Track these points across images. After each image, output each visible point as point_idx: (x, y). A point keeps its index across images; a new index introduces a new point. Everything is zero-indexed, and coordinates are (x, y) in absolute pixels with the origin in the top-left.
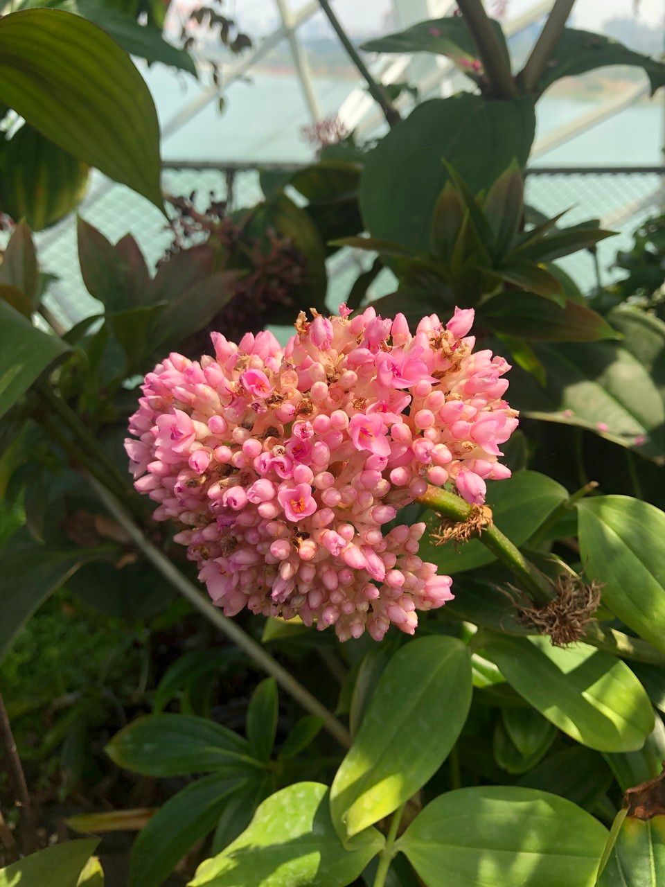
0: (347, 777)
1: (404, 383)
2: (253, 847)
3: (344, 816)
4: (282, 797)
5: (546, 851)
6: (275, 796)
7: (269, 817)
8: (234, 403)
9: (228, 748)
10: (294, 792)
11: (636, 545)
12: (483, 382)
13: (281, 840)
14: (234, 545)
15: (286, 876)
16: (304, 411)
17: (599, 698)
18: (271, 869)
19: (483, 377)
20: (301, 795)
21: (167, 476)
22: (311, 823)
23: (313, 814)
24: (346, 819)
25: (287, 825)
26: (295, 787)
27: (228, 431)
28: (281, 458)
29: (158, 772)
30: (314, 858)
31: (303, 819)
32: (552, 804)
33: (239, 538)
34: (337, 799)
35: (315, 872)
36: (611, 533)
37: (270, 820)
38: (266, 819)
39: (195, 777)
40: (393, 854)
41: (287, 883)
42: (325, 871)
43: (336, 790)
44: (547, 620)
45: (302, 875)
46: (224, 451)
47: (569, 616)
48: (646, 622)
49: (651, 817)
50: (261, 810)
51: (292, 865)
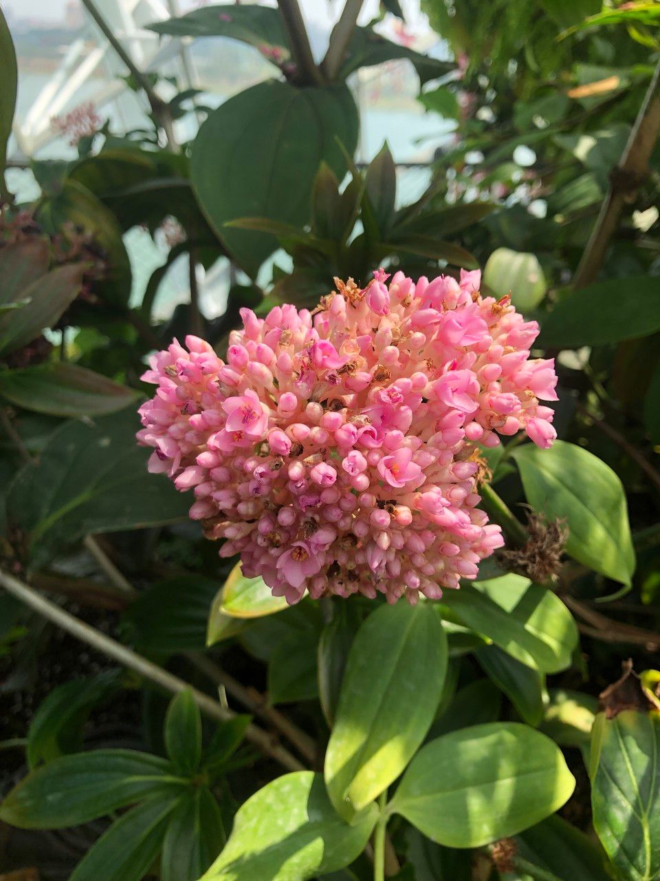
0: (340, 755)
1: (473, 339)
2: (247, 856)
3: (345, 795)
4: (265, 796)
5: (518, 774)
6: (254, 799)
7: (255, 820)
8: (305, 377)
9: (149, 773)
10: (277, 789)
11: (569, 481)
12: (526, 334)
13: (276, 838)
14: (313, 526)
15: (291, 872)
16: (380, 378)
17: (540, 628)
18: (276, 870)
19: (525, 330)
20: (286, 788)
21: (215, 467)
22: (305, 813)
23: (304, 802)
24: (348, 796)
25: (280, 822)
26: (276, 782)
27: (302, 408)
28: (368, 427)
29: (72, 820)
30: (318, 845)
31: (296, 811)
32: (513, 731)
33: (317, 518)
34: (334, 781)
35: (320, 858)
36: (548, 475)
37: (259, 821)
38: (253, 823)
39: (119, 812)
40: (386, 818)
41: (294, 879)
42: (330, 854)
43: (330, 772)
44: (529, 559)
45: (307, 865)
46: (301, 428)
47: (548, 552)
48: (585, 549)
49: (616, 715)
50: (240, 817)
51: (295, 859)
